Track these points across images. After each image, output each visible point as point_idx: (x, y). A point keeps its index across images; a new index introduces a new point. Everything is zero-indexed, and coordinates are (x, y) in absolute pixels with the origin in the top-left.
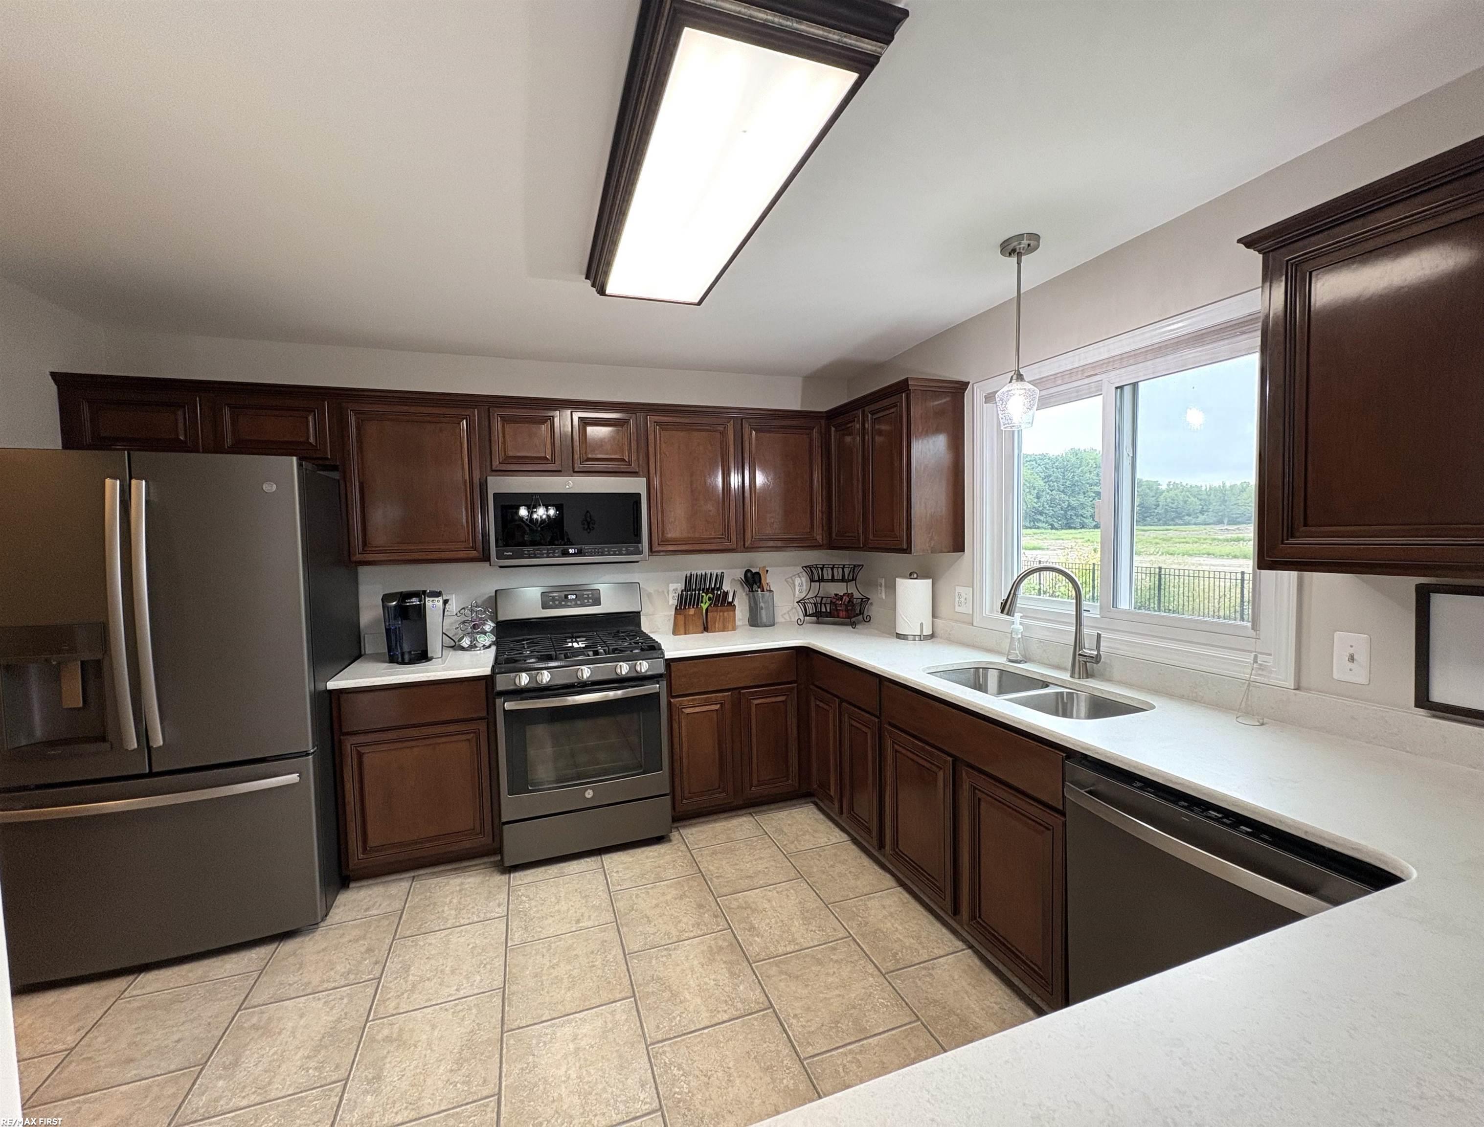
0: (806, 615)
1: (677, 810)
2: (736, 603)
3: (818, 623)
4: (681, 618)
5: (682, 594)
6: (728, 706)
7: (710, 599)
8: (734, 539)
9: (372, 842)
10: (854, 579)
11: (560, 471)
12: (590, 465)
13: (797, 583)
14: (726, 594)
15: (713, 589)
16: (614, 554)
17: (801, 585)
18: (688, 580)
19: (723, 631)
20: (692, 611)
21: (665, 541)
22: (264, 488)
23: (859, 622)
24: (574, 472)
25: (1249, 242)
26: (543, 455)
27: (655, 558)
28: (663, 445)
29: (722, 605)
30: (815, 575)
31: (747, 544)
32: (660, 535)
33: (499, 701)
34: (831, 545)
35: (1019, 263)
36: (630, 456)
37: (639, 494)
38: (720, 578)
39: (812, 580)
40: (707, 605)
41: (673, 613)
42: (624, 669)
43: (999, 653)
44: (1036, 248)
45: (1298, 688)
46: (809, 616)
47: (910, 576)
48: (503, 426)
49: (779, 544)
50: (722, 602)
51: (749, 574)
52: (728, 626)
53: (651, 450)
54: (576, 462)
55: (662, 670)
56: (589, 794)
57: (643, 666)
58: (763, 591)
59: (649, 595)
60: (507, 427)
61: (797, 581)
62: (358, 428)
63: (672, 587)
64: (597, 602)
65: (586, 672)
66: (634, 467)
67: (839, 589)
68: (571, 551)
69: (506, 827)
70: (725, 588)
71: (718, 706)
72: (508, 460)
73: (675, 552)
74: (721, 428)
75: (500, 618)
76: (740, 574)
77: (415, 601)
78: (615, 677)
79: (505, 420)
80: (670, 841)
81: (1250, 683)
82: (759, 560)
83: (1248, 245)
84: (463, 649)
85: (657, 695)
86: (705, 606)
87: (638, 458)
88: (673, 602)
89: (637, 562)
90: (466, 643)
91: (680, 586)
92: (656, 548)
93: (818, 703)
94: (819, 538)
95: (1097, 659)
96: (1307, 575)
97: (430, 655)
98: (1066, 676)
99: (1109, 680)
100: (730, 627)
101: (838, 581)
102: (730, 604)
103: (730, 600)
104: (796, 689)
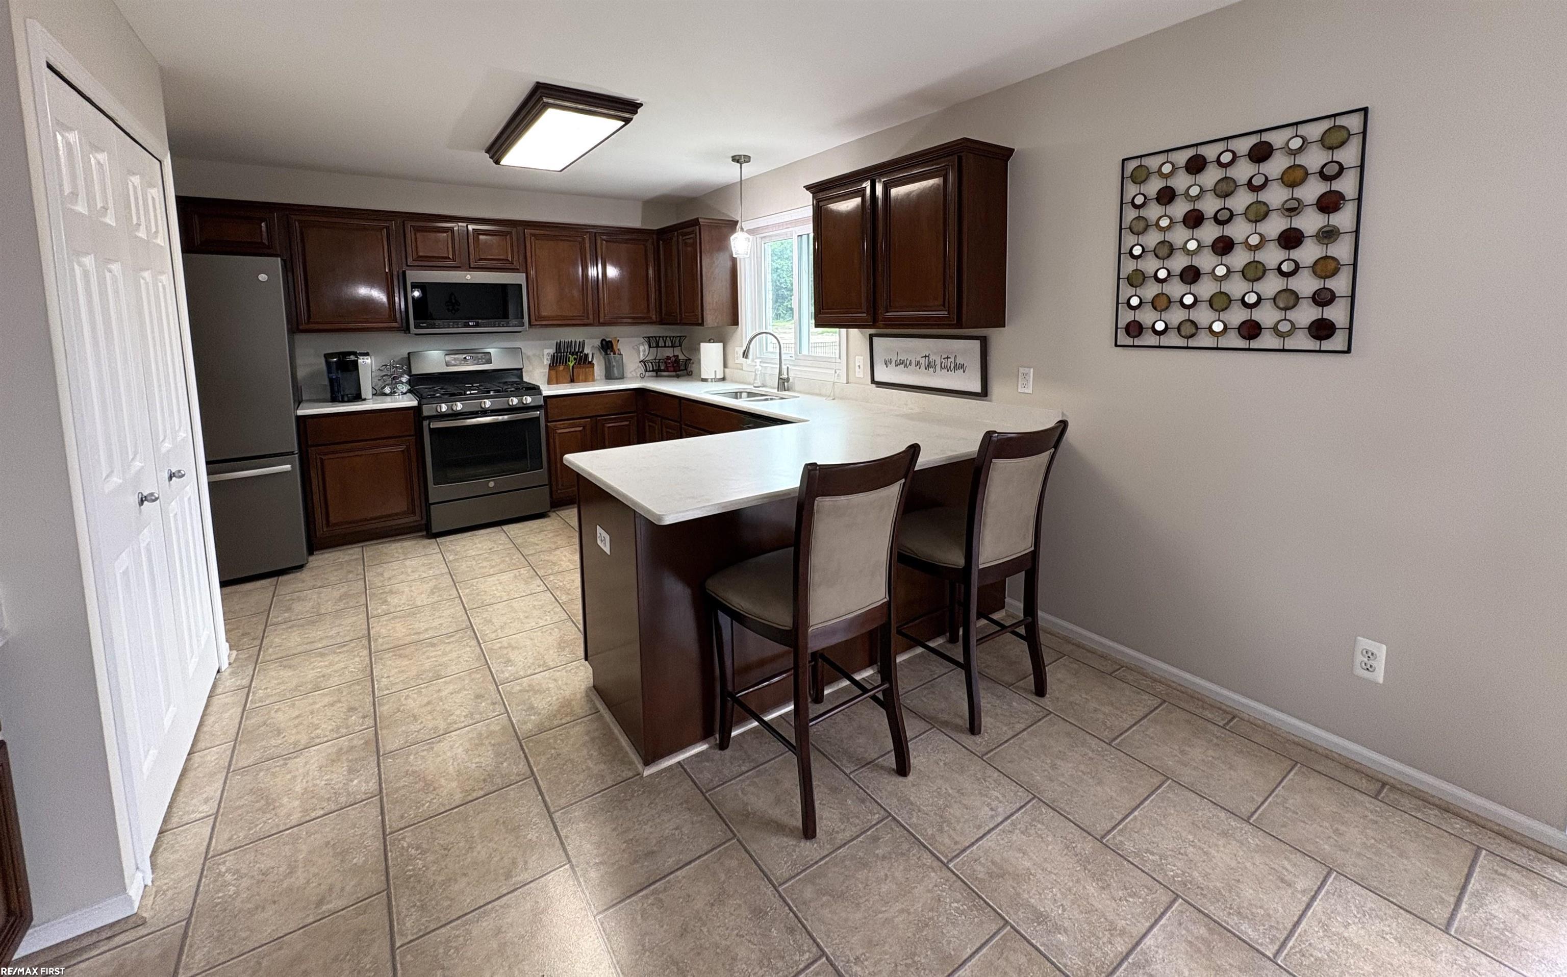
0: (646, 371)
1: (554, 497)
2: (595, 362)
3: (657, 376)
4: (553, 372)
5: (554, 356)
6: (588, 427)
7: (575, 359)
8: (591, 317)
9: (332, 519)
10: (680, 346)
11: (460, 267)
12: (483, 263)
13: (641, 350)
14: (586, 356)
15: (577, 353)
16: (503, 326)
17: (644, 351)
18: (558, 346)
19: (585, 381)
20: (562, 368)
21: (540, 318)
22: (260, 279)
23: (683, 376)
24: (470, 267)
25: (808, 188)
26: (446, 255)
27: (534, 331)
28: (537, 250)
29: (584, 363)
30: (653, 342)
31: (601, 321)
32: (537, 313)
33: (426, 423)
34: (661, 322)
35: (741, 168)
36: (512, 257)
37: (520, 286)
38: (582, 345)
39: (650, 347)
40: (573, 363)
41: (547, 370)
42: (515, 401)
43: (749, 384)
44: (749, 161)
45: (848, 383)
46: (649, 371)
47: (709, 341)
48: (415, 234)
49: (629, 321)
50: (584, 361)
51: (604, 342)
52: (589, 378)
53: (529, 254)
54: (471, 261)
55: (542, 403)
56: (491, 484)
57: (528, 400)
58: (615, 354)
59: (528, 357)
60: (419, 235)
61: (642, 348)
62: (302, 234)
63: (546, 351)
64: (489, 361)
65: (488, 404)
66: (517, 266)
67: (669, 352)
68: (471, 324)
69: (432, 507)
70: (586, 352)
71: (581, 428)
72: (420, 258)
73: (546, 326)
74: (580, 239)
75: (414, 372)
76: (598, 343)
77: (352, 358)
78: (507, 407)
79: (418, 230)
80: (549, 516)
81: (834, 383)
82: (611, 332)
83: (807, 189)
84: (386, 395)
85: (538, 418)
86: (571, 364)
87: (519, 259)
88: (547, 362)
89: (520, 332)
90: (387, 390)
91: (552, 351)
92: (534, 322)
93: (650, 424)
94: (654, 317)
95: (788, 380)
96: (850, 330)
97: (363, 397)
98: (776, 391)
99: (794, 391)
100: (591, 379)
101: (668, 347)
102: (590, 363)
103: (590, 360)
104: (636, 418)
